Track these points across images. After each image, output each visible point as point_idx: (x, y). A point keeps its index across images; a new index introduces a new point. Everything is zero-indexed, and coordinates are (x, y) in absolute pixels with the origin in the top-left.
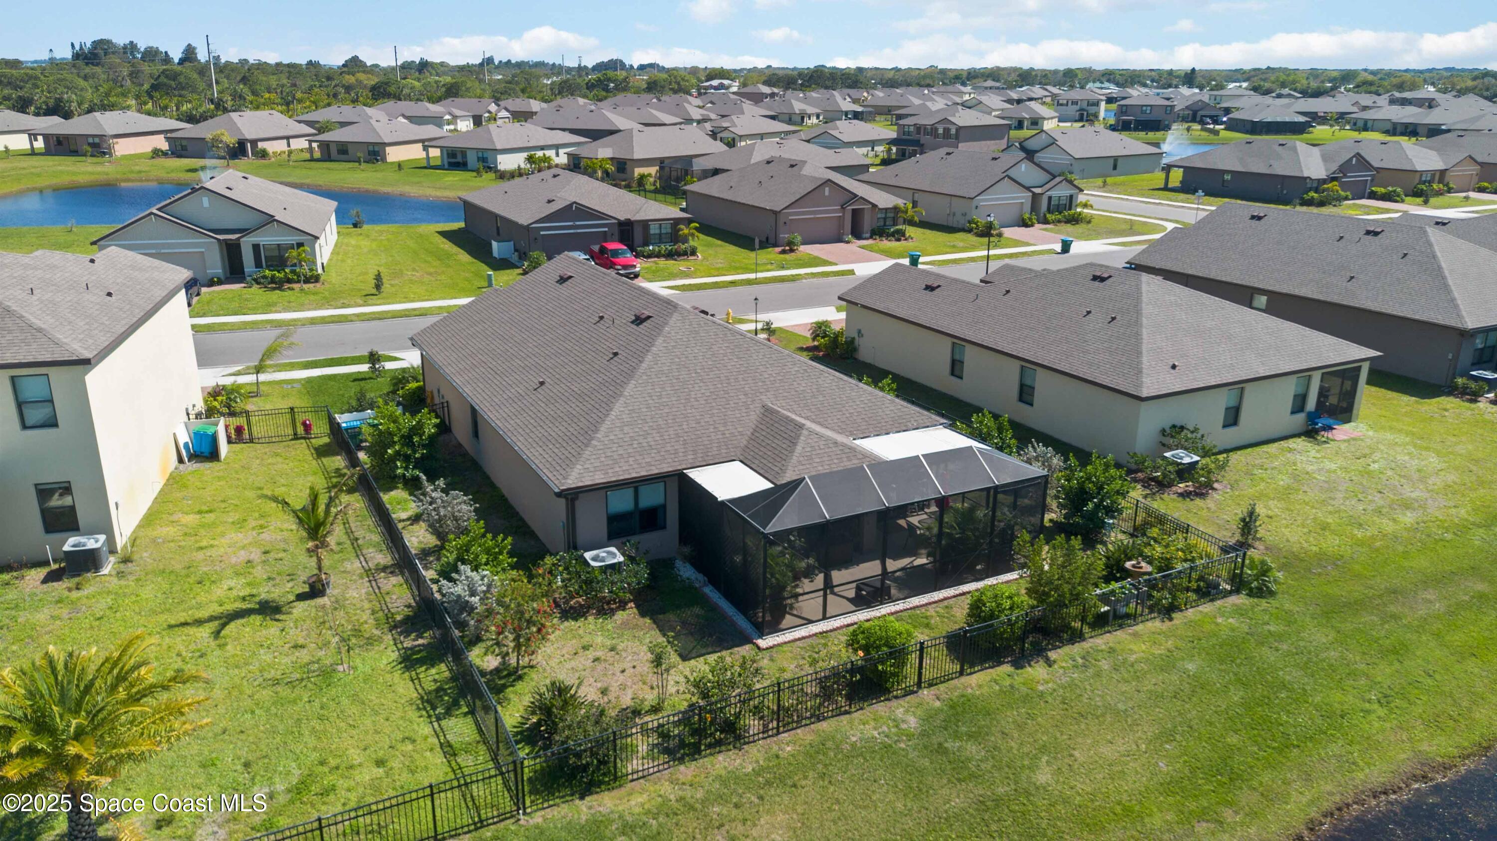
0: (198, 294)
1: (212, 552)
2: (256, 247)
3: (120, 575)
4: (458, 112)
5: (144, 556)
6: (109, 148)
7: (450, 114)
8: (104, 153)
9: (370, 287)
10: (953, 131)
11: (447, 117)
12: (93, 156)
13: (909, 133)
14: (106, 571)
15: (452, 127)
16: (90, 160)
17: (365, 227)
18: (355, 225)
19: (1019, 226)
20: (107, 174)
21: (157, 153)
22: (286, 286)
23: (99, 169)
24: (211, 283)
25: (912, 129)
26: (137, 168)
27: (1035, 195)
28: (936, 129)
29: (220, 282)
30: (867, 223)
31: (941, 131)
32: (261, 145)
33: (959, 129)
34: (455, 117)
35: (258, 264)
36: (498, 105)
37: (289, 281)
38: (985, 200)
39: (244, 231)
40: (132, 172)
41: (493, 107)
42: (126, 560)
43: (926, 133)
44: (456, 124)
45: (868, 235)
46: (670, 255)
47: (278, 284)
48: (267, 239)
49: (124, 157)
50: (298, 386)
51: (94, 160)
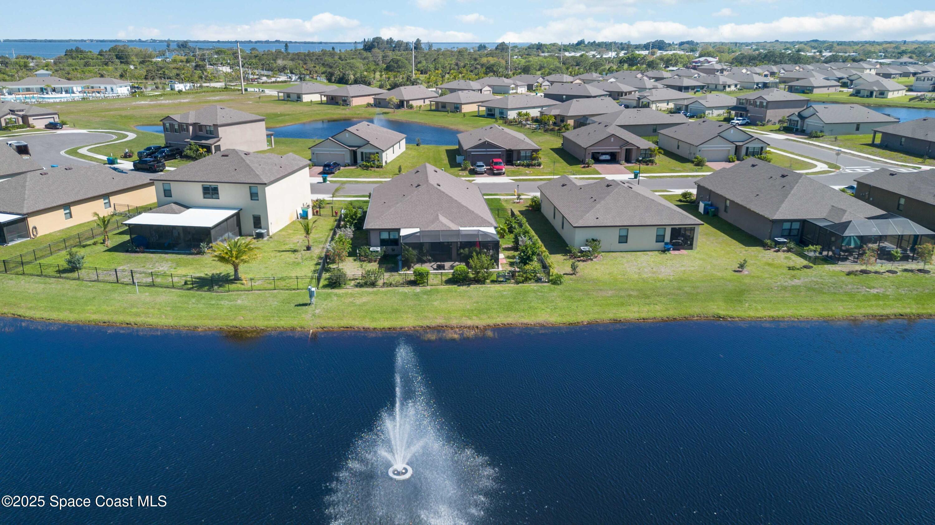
0: (339, 170)
1: (291, 239)
2: (362, 153)
3: (268, 240)
4: (519, 83)
5: (275, 238)
6: (350, 102)
7: (514, 84)
8: (348, 104)
9: (397, 171)
10: (765, 104)
11: (513, 86)
12: (343, 105)
13: (743, 104)
14: (265, 239)
15: (514, 91)
16: (342, 107)
17: (421, 146)
18: (417, 145)
19: (726, 161)
20: (346, 114)
21: (369, 105)
22: (370, 168)
23: (344, 112)
24: (345, 166)
25: (744, 101)
26: (358, 112)
27: (737, 146)
28: (756, 102)
29: (349, 165)
30: (634, 156)
31: (758, 103)
32: (411, 102)
33: (768, 102)
34: (517, 86)
35: (362, 160)
36: (544, 79)
37: (372, 167)
38: (705, 147)
39: (359, 147)
40: (355, 114)
41: (540, 80)
42: (271, 238)
43: (750, 104)
44: (517, 89)
45: (634, 161)
46: (528, 166)
47: (367, 168)
48: (365, 150)
49: (356, 106)
50: (346, 202)
51: (344, 107)
